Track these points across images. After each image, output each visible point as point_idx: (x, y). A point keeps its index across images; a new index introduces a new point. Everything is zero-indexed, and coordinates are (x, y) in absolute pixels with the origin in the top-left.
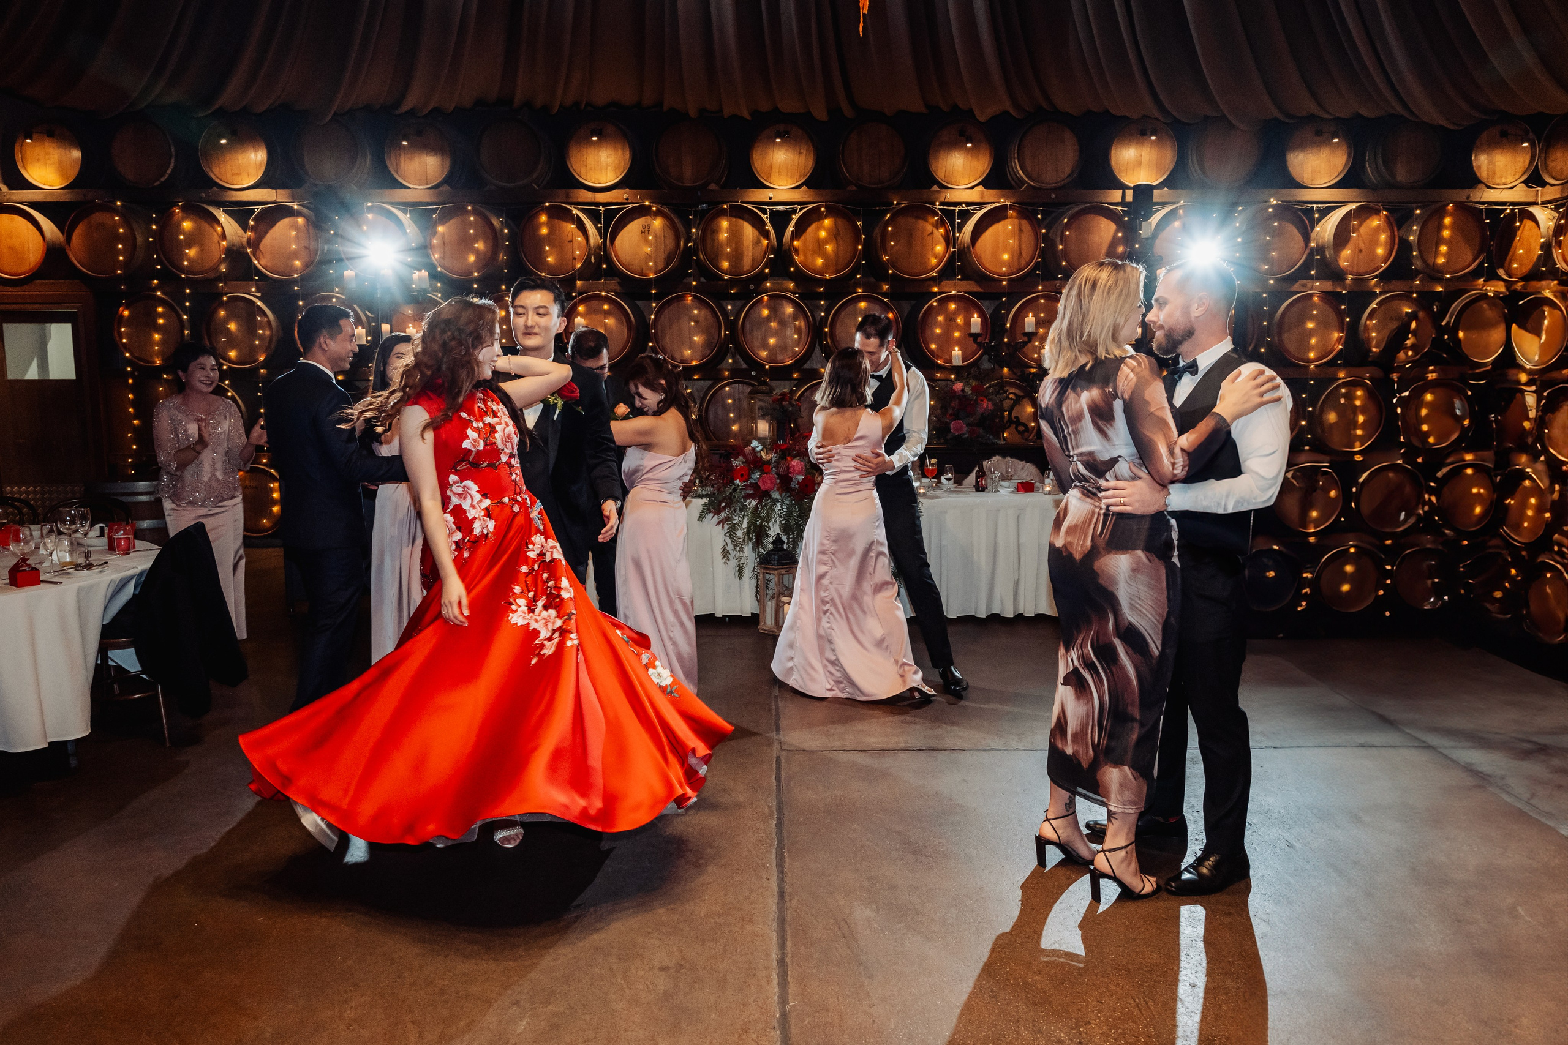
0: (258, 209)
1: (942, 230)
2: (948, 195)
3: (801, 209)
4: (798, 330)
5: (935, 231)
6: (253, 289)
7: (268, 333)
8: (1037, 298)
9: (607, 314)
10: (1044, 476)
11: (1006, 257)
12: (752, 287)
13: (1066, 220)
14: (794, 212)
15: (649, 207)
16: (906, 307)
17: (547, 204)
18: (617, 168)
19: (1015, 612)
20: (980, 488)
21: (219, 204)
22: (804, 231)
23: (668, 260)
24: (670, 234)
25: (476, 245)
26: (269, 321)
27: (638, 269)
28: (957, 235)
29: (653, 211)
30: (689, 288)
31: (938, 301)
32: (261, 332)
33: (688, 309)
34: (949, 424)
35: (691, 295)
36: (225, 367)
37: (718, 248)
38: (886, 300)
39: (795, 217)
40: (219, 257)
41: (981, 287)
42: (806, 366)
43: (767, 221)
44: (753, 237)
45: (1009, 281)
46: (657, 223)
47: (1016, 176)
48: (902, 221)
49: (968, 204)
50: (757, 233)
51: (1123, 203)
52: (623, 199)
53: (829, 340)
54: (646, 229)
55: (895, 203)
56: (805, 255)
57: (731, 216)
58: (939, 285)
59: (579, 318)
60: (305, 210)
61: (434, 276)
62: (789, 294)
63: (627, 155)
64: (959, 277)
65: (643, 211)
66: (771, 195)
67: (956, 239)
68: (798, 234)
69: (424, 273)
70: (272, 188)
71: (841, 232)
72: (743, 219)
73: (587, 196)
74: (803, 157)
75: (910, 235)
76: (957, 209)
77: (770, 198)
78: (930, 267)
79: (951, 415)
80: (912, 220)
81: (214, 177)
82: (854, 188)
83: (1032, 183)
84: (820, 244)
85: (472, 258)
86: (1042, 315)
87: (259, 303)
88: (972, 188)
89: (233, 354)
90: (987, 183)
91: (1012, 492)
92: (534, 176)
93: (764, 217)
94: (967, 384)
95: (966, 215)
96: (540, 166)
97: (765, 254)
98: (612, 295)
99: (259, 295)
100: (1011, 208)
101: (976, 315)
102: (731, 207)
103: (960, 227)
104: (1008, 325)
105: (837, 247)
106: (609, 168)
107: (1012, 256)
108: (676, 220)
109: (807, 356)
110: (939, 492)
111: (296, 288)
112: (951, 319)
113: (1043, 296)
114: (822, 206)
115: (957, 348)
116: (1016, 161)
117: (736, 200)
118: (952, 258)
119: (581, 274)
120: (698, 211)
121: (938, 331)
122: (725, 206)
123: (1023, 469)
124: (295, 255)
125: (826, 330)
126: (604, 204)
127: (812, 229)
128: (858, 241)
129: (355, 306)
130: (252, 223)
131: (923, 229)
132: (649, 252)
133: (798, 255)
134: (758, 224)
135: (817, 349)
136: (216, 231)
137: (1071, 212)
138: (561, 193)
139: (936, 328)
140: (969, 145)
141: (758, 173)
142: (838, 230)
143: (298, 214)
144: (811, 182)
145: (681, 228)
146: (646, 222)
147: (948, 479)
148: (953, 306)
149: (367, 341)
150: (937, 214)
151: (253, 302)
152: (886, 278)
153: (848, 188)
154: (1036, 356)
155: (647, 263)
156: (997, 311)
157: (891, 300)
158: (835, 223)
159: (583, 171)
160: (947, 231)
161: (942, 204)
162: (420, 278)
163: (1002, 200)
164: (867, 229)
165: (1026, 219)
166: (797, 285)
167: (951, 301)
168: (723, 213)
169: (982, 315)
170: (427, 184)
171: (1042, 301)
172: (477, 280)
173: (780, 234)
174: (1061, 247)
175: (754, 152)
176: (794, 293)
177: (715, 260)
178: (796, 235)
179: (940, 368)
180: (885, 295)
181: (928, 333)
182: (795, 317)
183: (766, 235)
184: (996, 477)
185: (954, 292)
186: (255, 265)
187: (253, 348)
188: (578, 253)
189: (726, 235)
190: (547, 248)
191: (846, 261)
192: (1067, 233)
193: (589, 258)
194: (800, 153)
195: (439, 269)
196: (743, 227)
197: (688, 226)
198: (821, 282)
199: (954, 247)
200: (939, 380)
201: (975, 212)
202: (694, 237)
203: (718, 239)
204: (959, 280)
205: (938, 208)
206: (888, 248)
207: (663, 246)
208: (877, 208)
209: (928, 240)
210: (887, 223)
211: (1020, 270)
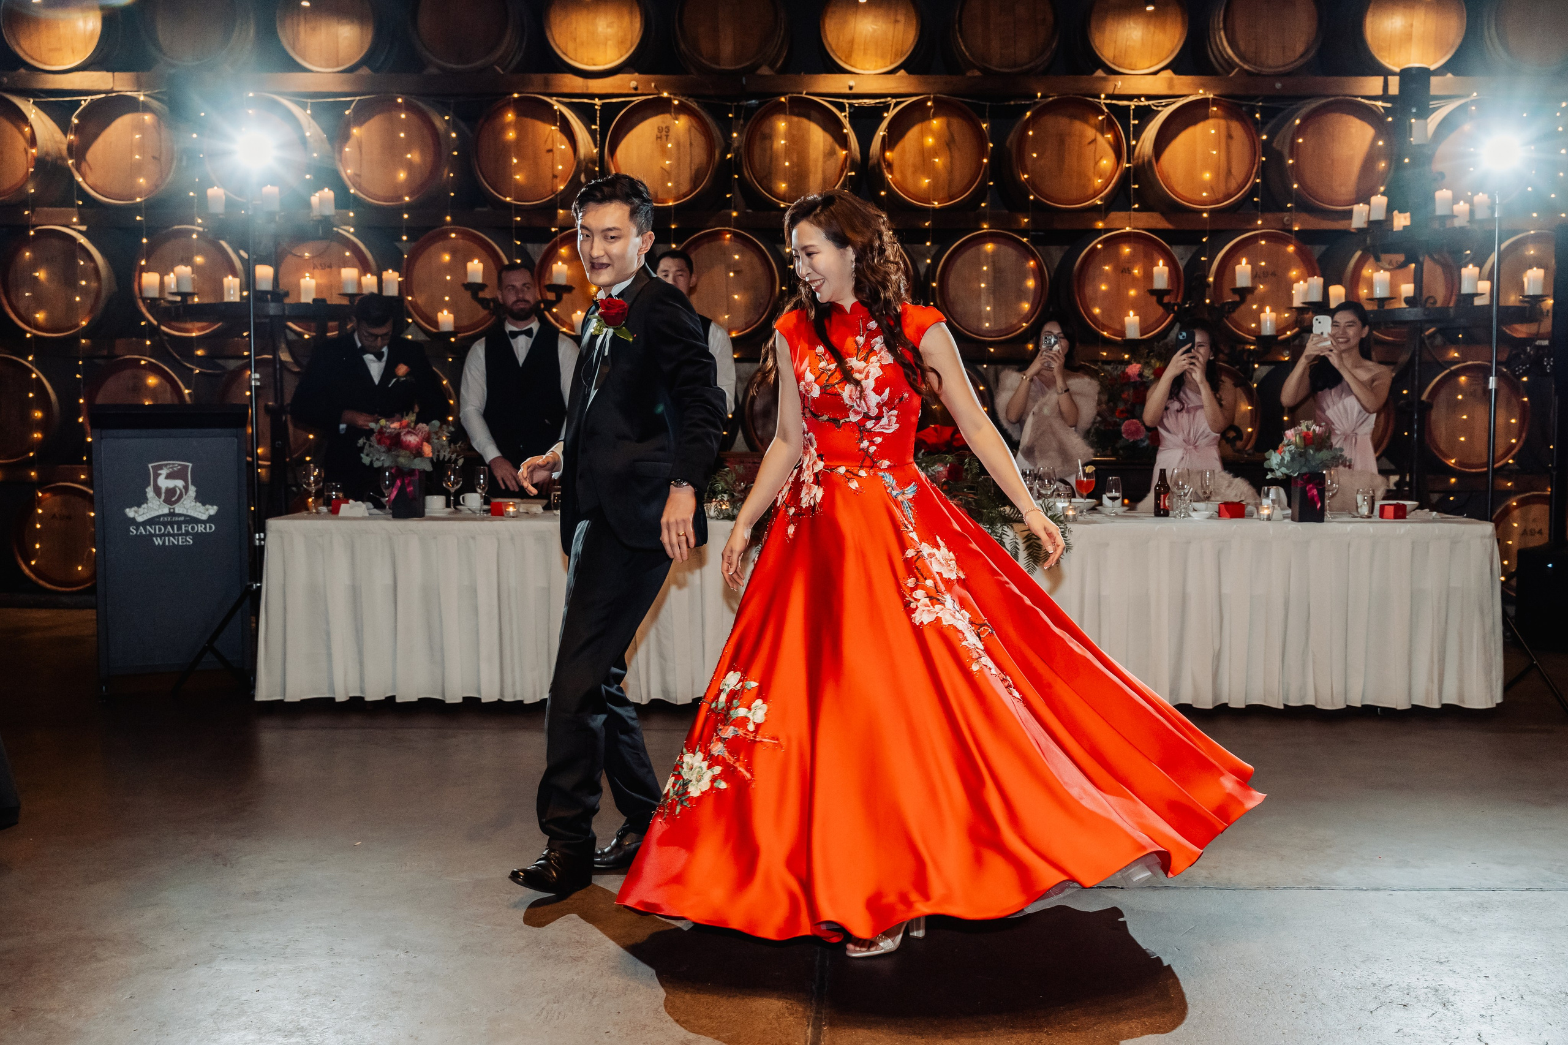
0: (85, 100)
1: (1109, 136)
2: (1119, 84)
3: (897, 104)
5: (1099, 137)
6: (75, 220)
7: (94, 285)
8: (1255, 239)
10: (1260, 495)
11: (1207, 176)
13: (1298, 122)
14: (887, 107)
15: (668, 101)
16: (1057, 254)
17: (516, 95)
18: (621, 42)
19: (1214, 702)
20: (1161, 512)
21: (26, 93)
22: (902, 135)
23: (695, 181)
24: (699, 140)
25: (409, 156)
26: (96, 270)
28: (1134, 143)
29: (675, 105)
30: (727, 221)
31: (1104, 242)
32: (83, 283)
33: (725, 253)
34: (1120, 425)
35: (729, 232)
36: (28, 335)
37: (771, 161)
38: (1025, 240)
39: (888, 116)
40: (25, 171)
41: (1170, 221)
43: (846, 122)
44: (825, 145)
46: (681, 124)
47: (1222, 56)
48: (1049, 121)
49: (1149, 97)
50: (829, 139)
51: (1385, 97)
52: (630, 88)
54: (664, 133)
55: (1039, 94)
56: (903, 172)
57: (793, 113)
58: (1106, 216)
59: (560, 263)
60: (155, 104)
61: (344, 200)
63: (637, 25)
64: (1136, 206)
65: (657, 106)
66: (852, 83)
67: (1131, 150)
68: (890, 142)
69: (328, 193)
70: (108, 71)
71: (956, 138)
72: (809, 118)
73: (575, 84)
74: (901, 27)
75: (1062, 140)
76: (1133, 104)
77: (851, 88)
78: (1091, 191)
79: (1122, 412)
80: (1063, 122)
81: (21, 54)
82: (977, 73)
83: (1246, 67)
84: (925, 156)
85: (402, 175)
86: (1263, 264)
87: (83, 240)
88: (1155, 73)
89: (40, 316)
90: (1177, 66)
91: (1211, 517)
92: (499, 53)
93: (841, 116)
94: (1147, 364)
95: (1145, 114)
96: (506, 40)
97: (842, 171)
99: (83, 228)
100: (1215, 102)
101: (1161, 262)
102: (791, 100)
103: (1138, 132)
105: (951, 163)
106: (610, 43)
107: (1217, 175)
108: (709, 120)
110: (1096, 517)
111: (138, 218)
112: (1124, 270)
113: (1263, 236)
114: (929, 99)
115: (1131, 313)
116: (1222, 33)
117: (800, 90)
118: (1126, 178)
120: (743, 106)
121: (1104, 287)
122: (783, 99)
124: (137, 169)
125: (934, 285)
126: (601, 97)
127: (913, 133)
128: (982, 151)
129: (224, 243)
130: (76, 121)
131: (1082, 135)
132: (667, 168)
133: (891, 173)
134: (832, 125)
136: (22, 133)
137: (1305, 110)
138: (537, 78)
139: (1101, 284)
140: (1150, 8)
141: (833, 50)
142: (952, 135)
143: (146, 108)
144: (912, 65)
145: (716, 132)
146: (663, 122)
147: (1113, 499)
148: (1126, 250)
149: (241, 297)
150: (1102, 113)
151: (73, 239)
152: (1026, 207)
153: (969, 74)
154: (1253, 325)
155: (664, 184)
156: (1193, 258)
157: (1034, 240)
158: (949, 125)
159: (570, 47)
160: (1117, 138)
161: (1108, 97)
162: (321, 201)
163: (1201, 91)
164: (997, 135)
165: (1237, 120)
167: (1124, 242)
168: (779, 109)
169: (1171, 262)
170: (338, 66)
171: (1263, 242)
172: (408, 208)
173: (865, 142)
174: (1291, 162)
175: (827, 21)
177: (767, 178)
179: (1107, 343)
180: (1024, 232)
181: (1089, 291)
183: (843, 142)
184: (1185, 495)
185: (1128, 229)
186: (78, 183)
187: (71, 307)
188: (560, 167)
189: (783, 142)
190: (515, 161)
191: (966, 181)
192: (1300, 140)
193: (576, 176)
194: (896, 21)
195: (352, 191)
196: (808, 131)
197: (727, 128)
198: (925, 213)
199: (1129, 162)
200: (1106, 362)
201: (1160, 109)
202: (736, 144)
203: (771, 148)
204: (1135, 210)
205: (1102, 102)
206: (1029, 163)
207: (688, 159)
208: (1012, 103)
209: (1089, 150)
210: (1027, 125)
211: (1228, 196)
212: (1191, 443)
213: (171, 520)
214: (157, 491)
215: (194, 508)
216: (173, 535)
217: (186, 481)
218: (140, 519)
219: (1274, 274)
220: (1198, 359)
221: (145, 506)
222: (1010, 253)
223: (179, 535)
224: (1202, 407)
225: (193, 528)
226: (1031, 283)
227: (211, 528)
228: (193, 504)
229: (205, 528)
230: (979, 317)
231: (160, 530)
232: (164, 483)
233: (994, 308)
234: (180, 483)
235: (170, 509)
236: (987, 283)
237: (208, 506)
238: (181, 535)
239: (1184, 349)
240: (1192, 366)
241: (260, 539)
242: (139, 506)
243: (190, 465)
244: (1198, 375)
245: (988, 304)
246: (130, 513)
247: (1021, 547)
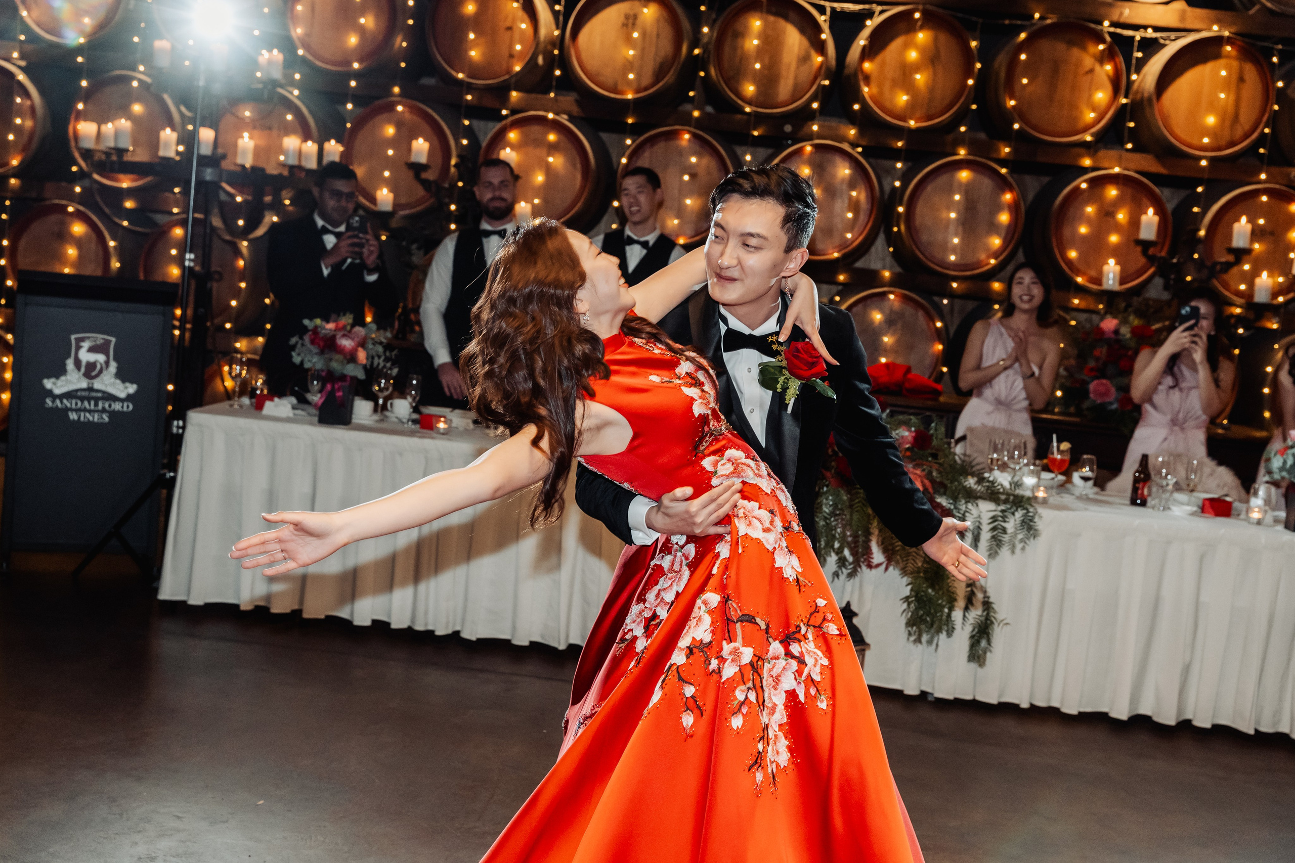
1: (1108, 67)
2: (1127, 12)
3: (882, 12)
4: (854, 206)
5: (1097, 67)
6: (16, 55)
7: (28, 125)
8: (1256, 193)
9: (553, 148)
10: (1248, 491)
11: (1211, 120)
12: (788, 128)
14: (871, 15)
16: (1033, 185)
20: (1138, 499)
22: (883, 46)
23: (660, 73)
24: (667, 32)
25: (362, 20)
26: (32, 109)
27: (610, 82)
28: (1134, 77)
30: (687, 120)
31: (1091, 181)
32: (18, 121)
33: (682, 154)
34: (1088, 383)
35: (689, 132)
37: (741, 60)
38: (1003, 171)
39: (871, 23)
41: (1163, 164)
42: (859, 264)
43: (825, 27)
44: (800, 49)
45: (1211, 160)
46: (650, 12)
48: (1045, 45)
49: (1156, 29)
50: (805, 43)
53: (903, 227)
54: (631, 21)
55: (1037, 16)
56: (880, 86)
57: (769, 12)
58: (1094, 155)
59: (509, 148)
61: (291, 62)
62: (846, 147)
67: (1130, 83)
68: (871, 51)
69: (277, 55)
71: (942, 54)
72: (786, 18)
75: (1056, 69)
76: (1138, 36)
78: (1081, 125)
79: (1092, 369)
80: (1061, 47)
83: (1269, 5)
84: (906, 72)
85: (353, 40)
86: (1262, 222)
87: (21, 77)
88: (1167, 3)
91: (1193, 514)
93: (822, 19)
94: (1124, 321)
95: (1151, 47)
97: (815, 78)
98: (564, 119)
99: (23, 63)
100: (1229, 41)
101: (1151, 211)
103: (1140, 66)
104: (1202, 233)
105: (934, 78)
107: (1222, 119)
108: (680, 11)
109: (863, 248)
110: (1067, 499)
111: (78, 59)
112: (1107, 213)
114: (916, 10)
115: (1112, 261)
118: (1122, 114)
119: (518, 82)
121: (1083, 230)
123: (1211, 474)
125: (901, 209)
127: (896, 45)
128: (968, 71)
129: (165, 97)
131: (1079, 64)
132: (630, 58)
133: (868, 85)
134: (809, 27)
135: (881, 240)
139: (1080, 224)
142: (938, 51)
145: (686, 25)
146: (630, 9)
147: (1085, 479)
148: (1112, 192)
150: (1103, 41)
151: (11, 75)
152: (1008, 136)
155: (625, 75)
156: (1183, 209)
157: (1012, 171)
158: (936, 40)
160: (1117, 70)
161: (1113, 24)
162: (270, 62)
163: (1215, 28)
164: (984, 54)
165: (1252, 62)
166: (861, 132)
167: (1111, 184)
168: (755, 6)
169: (1160, 211)
171: (1266, 199)
172: (357, 75)
173: (843, 48)
176: (854, 145)
177: (734, 78)
178: (869, 53)
179: (1080, 290)
180: (1003, 163)
181: (1067, 232)
182: (852, 185)
183: (820, 47)
184: (1167, 486)
185: (1117, 170)
186: (22, 17)
188: (518, 47)
189: (756, 42)
190: (472, 36)
191: (945, 102)
193: (534, 58)
196: (784, 32)
197: (697, 21)
198: (900, 132)
199: (1126, 97)
200: (1077, 310)
201: (1167, 42)
202: (705, 40)
203: (742, 47)
204: (1128, 150)
205: (1106, 30)
206: (1017, 88)
207: (653, 49)
208: (1007, 22)
209: (1084, 81)
210: (1021, 47)
211: (1232, 144)
212: (1176, 423)
213: (89, 394)
214: (78, 363)
215: (113, 384)
216: (90, 411)
217: (108, 356)
218: (57, 391)
219: (1272, 233)
220: (1200, 337)
221: (63, 378)
222: (987, 183)
223: (94, 411)
224: (1197, 387)
225: (110, 406)
226: (1004, 218)
227: (128, 407)
228: (113, 380)
229: (122, 407)
230: (946, 247)
231: (76, 404)
232: (85, 356)
233: (963, 240)
234: (100, 358)
235: (89, 384)
236: (958, 213)
237: (128, 384)
238: (98, 411)
239: (1187, 325)
240: (1193, 345)
241: (178, 427)
242: (57, 377)
243: (113, 340)
244: (1198, 355)
245: (956, 235)
246: (48, 384)
247: (986, 528)
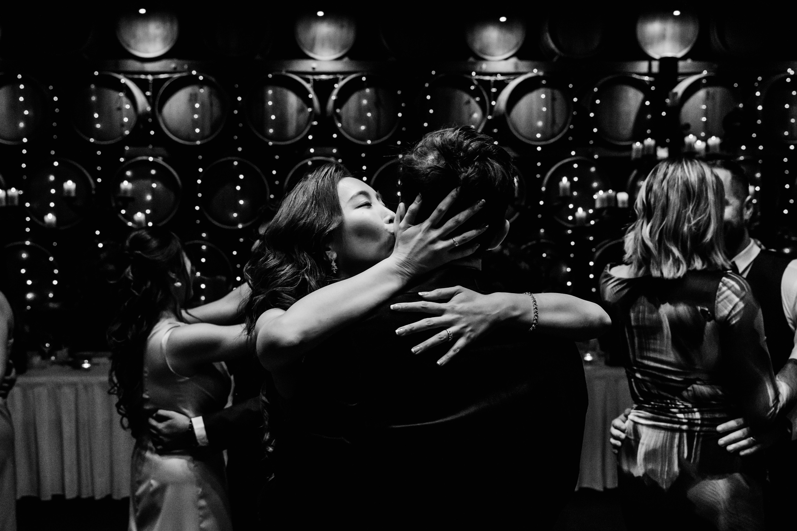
1: (478, 99)
2: (484, 66)
3: (343, 79)
5: (472, 100)
8: (571, 163)
9: (154, 179)
11: (540, 124)
13: (596, 89)
14: (336, 81)
15: (197, 76)
17: (97, 73)
18: (165, 39)
22: (347, 99)
24: (216, 103)
25: (26, 112)
27: (185, 135)
28: (494, 103)
29: (200, 81)
30: (235, 153)
33: (234, 174)
35: (236, 160)
37: (263, 115)
39: (338, 86)
43: (311, 90)
44: (297, 105)
45: (543, 146)
46: (204, 92)
47: (548, 48)
49: (502, 74)
50: (301, 101)
51: (649, 74)
52: (172, 68)
54: (193, 98)
56: (348, 122)
57: (276, 86)
59: (126, 182)
62: (332, 159)
63: (175, 28)
65: (188, 81)
66: (314, 65)
67: (492, 107)
68: (339, 103)
71: (381, 100)
72: (287, 88)
73: (136, 66)
74: (345, 29)
75: (449, 103)
76: (493, 79)
77: (314, 68)
80: (449, 90)
82: (394, 59)
83: (563, 55)
84: (361, 112)
86: (577, 179)
88: (506, 59)
90: (520, 54)
93: (308, 86)
95: (501, 85)
96: (89, 37)
97: (309, 121)
98: (160, 160)
100: (543, 78)
102: (276, 76)
103: (495, 97)
104: (543, 189)
105: (378, 114)
106: (158, 39)
107: (545, 124)
108: (223, 89)
113: (575, 162)
114: (363, 76)
116: (548, 34)
117: (281, 69)
118: (489, 125)
119: (126, 140)
120: (244, 80)
122: (271, 76)
126: (153, 73)
127: (354, 97)
128: (398, 109)
131: (460, 99)
132: (195, 119)
133: (340, 122)
134: (301, 93)
137: (601, 82)
138: (111, 62)
140: (503, 19)
141: (302, 44)
142: (378, 99)
144: (352, 54)
145: (227, 97)
146: (193, 91)
150: (473, 84)
153: (389, 58)
154: (571, 218)
155: (194, 130)
158: (376, 92)
159: (132, 42)
160: (483, 100)
161: (477, 74)
163: (535, 71)
164: (407, 98)
165: (558, 89)
166: (340, 150)
168: (268, 82)
171: (575, 166)
172: (26, 146)
173: (323, 100)
174: (592, 115)
175: (298, 26)
176: (337, 158)
177: (260, 125)
183: (309, 103)
188: (126, 120)
189: (270, 103)
190: (96, 115)
191: (386, 128)
192: (597, 102)
193: (137, 125)
194: (342, 25)
196: (286, 96)
197: (234, 94)
198: (363, 148)
199: (491, 115)
201: (509, 81)
202: (240, 104)
203: (264, 107)
205: (474, 77)
206: (428, 116)
207: (209, 113)
208: (417, 77)
209: (465, 109)
210: (427, 92)
211: (553, 136)
219: (582, 185)
